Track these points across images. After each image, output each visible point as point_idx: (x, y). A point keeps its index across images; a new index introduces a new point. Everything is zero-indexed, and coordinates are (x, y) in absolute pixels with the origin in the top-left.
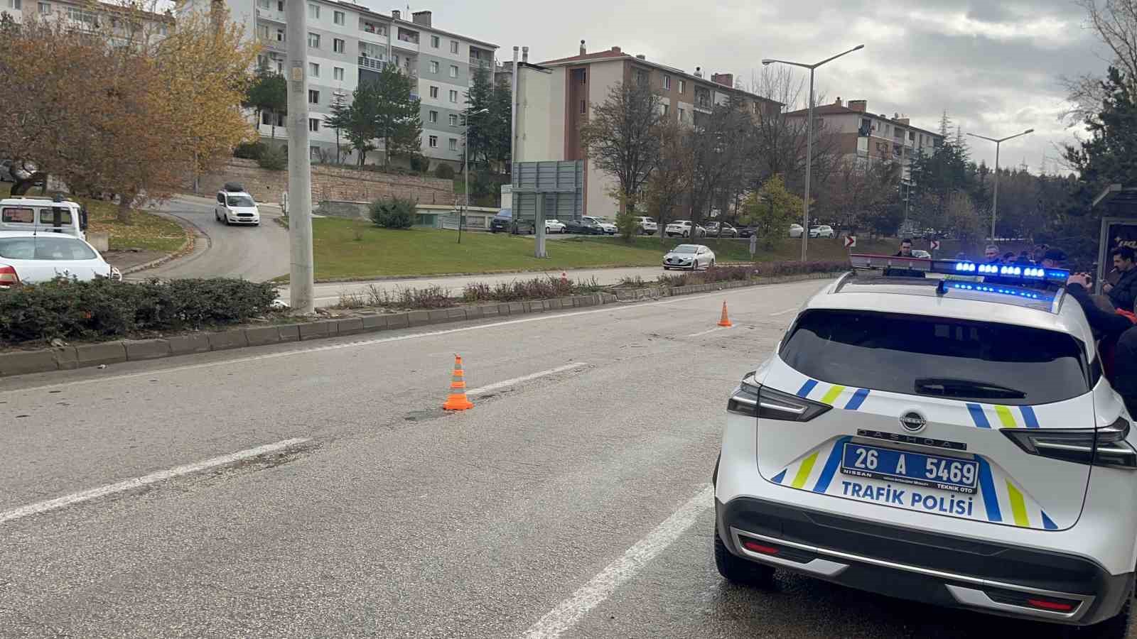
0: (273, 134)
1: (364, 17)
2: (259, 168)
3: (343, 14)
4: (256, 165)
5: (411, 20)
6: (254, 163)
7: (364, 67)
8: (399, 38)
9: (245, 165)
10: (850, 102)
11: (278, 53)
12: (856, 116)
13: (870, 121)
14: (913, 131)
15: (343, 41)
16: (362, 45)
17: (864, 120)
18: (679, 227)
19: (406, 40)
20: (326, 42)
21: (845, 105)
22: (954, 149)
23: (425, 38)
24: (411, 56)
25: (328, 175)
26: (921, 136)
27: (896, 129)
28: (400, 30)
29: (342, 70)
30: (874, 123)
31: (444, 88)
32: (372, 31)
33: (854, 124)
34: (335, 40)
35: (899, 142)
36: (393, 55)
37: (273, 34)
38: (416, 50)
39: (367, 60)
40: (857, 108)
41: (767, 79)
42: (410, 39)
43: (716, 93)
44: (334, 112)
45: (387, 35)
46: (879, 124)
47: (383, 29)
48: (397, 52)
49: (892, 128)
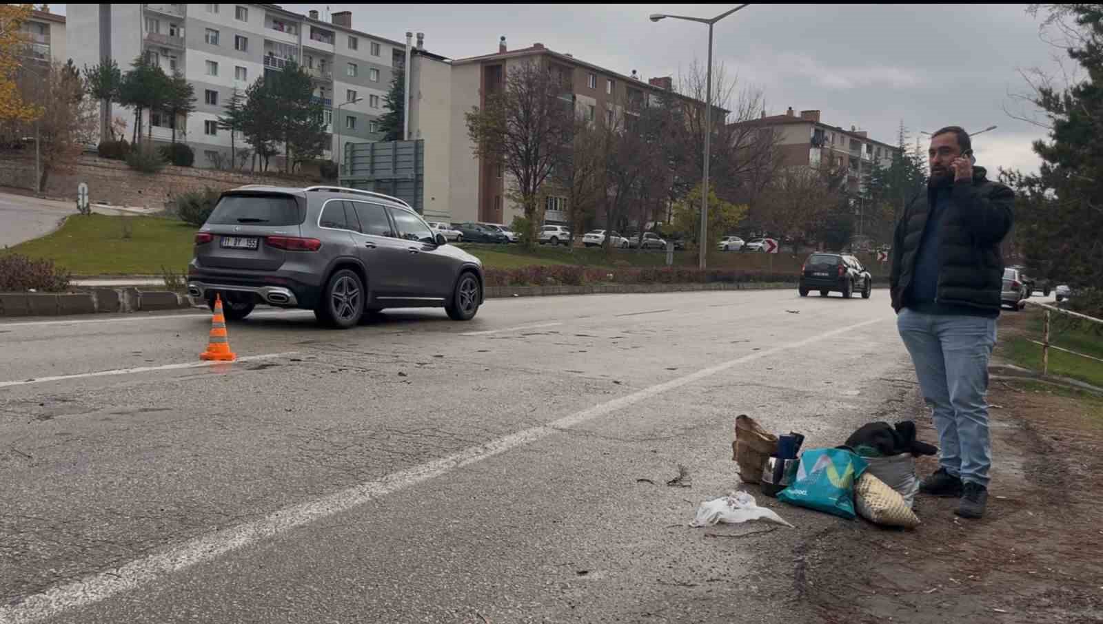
0: (150, 135)
1: (271, 14)
2: (128, 169)
3: (246, 9)
4: (127, 167)
5: (330, 21)
6: (123, 165)
7: (270, 67)
8: (311, 38)
9: (112, 166)
10: (803, 112)
11: (170, 50)
12: (808, 126)
13: (823, 132)
14: (871, 144)
15: (246, 39)
16: (268, 43)
17: (816, 131)
18: (596, 237)
19: (320, 40)
20: (227, 40)
21: (797, 115)
22: (914, 161)
23: (341, 39)
24: (326, 58)
25: (214, 180)
26: (879, 149)
27: (851, 141)
28: (313, 30)
29: (245, 69)
30: (828, 134)
31: (363, 92)
32: (282, 29)
33: (806, 134)
34: (237, 38)
35: (855, 155)
36: (304, 56)
37: (164, 30)
38: (331, 51)
39: (274, 60)
40: (810, 118)
41: (696, 73)
42: (325, 39)
43: (650, 95)
44: (228, 113)
45: (298, 34)
46: (834, 135)
47: (293, 28)
48: (310, 53)
49: (847, 139)
